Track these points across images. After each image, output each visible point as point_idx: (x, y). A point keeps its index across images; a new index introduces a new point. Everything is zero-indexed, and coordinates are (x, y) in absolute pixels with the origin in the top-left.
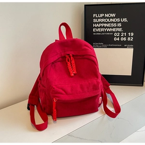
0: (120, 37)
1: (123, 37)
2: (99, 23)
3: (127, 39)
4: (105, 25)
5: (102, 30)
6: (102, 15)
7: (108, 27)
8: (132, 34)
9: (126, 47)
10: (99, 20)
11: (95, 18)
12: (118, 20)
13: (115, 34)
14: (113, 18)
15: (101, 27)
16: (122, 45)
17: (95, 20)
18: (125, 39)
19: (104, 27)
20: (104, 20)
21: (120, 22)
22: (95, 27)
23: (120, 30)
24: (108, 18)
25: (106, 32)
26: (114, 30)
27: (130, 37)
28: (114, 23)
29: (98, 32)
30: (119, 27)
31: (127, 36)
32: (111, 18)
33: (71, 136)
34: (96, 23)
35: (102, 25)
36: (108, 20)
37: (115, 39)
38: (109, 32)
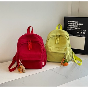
1: (81, 32)
2: (70, 25)
3: (83, 33)
4: (73, 26)
5: (72, 28)
6: (72, 22)
7: (74, 27)
8: (85, 31)
9: (82, 37)
10: (71, 24)
11: (69, 22)
12: (79, 24)
13: (77, 30)
14: (77, 23)
15: (71, 27)
16: (81, 35)
17: (69, 24)
18: (82, 33)
19: (72, 27)
20: (73, 24)
21: (80, 25)
22: (68, 27)
23: (80, 28)
24: (74, 23)
25: (73, 29)
26: (77, 28)
27: (84, 32)
28: (77, 25)
29: (70, 29)
30: (79, 27)
31: (83, 32)
32: (76, 23)
34: (69, 25)
35: (72, 26)
36: (75, 24)
37: (77, 32)
38: (74, 29)
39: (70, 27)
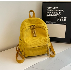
0: (60, 19)
2: (49, 12)
3: (63, 20)
4: (53, 13)
5: (51, 15)
6: (51, 8)
7: (54, 14)
8: (66, 18)
9: (63, 24)
10: (50, 10)
11: (48, 9)
12: (59, 10)
13: (57, 18)
17: (48, 10)
18: (62, 20)
19: (52, 14)
20: (52, 10)
21: (60, 11)
22: (47, 14)
23: (60, 15)
24: (54, 9)
26: (57, 15)
28: (57, 12)
29: (49, 16)
30: (59, 14)
32: (56, 9)
33: (32, 67)
35: (51, 13)
37: (57, 20)
38: (54, 16)
39: (49, 14)
